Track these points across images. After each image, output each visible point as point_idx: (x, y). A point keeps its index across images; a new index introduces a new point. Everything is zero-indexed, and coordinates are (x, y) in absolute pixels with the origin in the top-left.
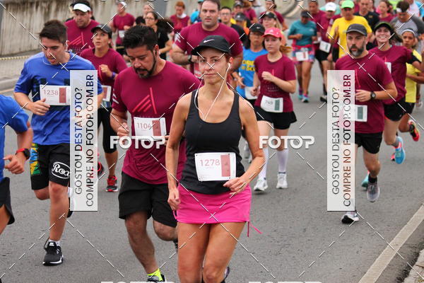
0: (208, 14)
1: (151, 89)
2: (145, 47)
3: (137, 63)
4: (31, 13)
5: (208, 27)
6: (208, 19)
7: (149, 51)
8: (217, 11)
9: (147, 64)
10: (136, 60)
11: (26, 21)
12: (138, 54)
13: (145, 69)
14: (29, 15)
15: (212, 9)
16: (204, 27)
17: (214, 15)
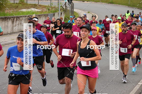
0: (78, 22)
1: (69, 41)
2: (69, 29)
3: (67, 34)
4: (8, 21)
5: (79, 25)
6: (78, 23)
7: (70, 30)
8: (81, 21)
9: (70, 34)
10: (66, 32)
11: (6, 24)
12: (67, 31)
13: (69, 35)
14: (7, 22)
15: (80, 20)
16: (78, 26)
17: (80, 22)
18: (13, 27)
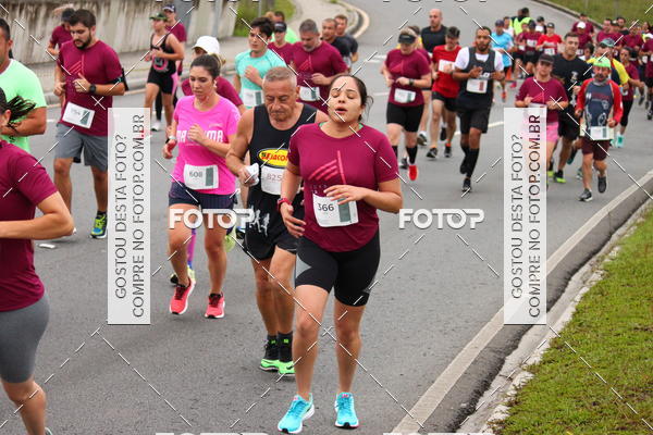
18: (31, 41)
